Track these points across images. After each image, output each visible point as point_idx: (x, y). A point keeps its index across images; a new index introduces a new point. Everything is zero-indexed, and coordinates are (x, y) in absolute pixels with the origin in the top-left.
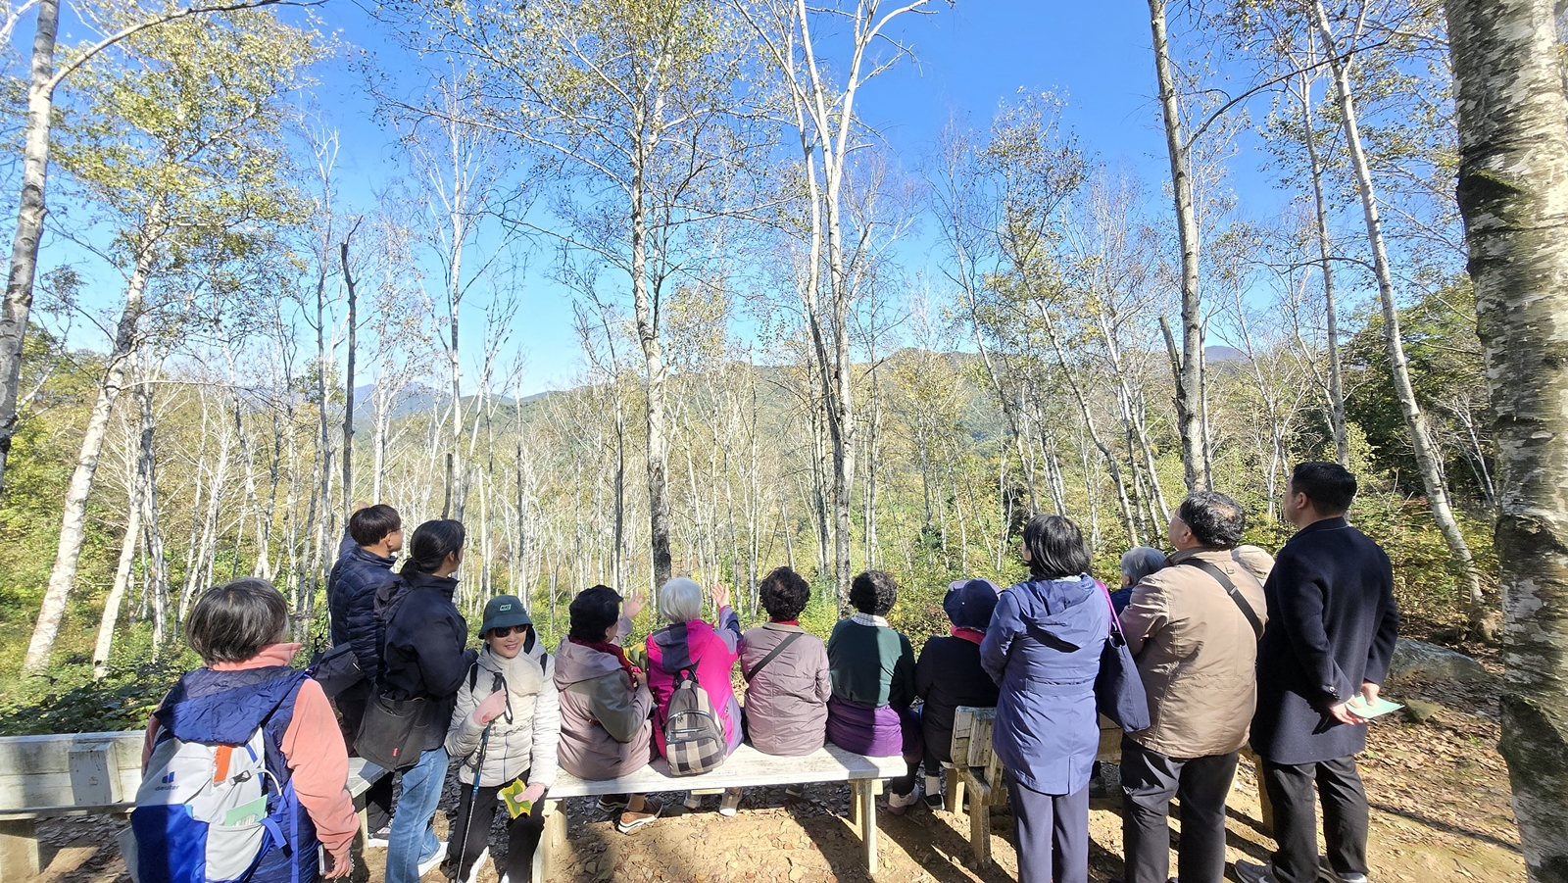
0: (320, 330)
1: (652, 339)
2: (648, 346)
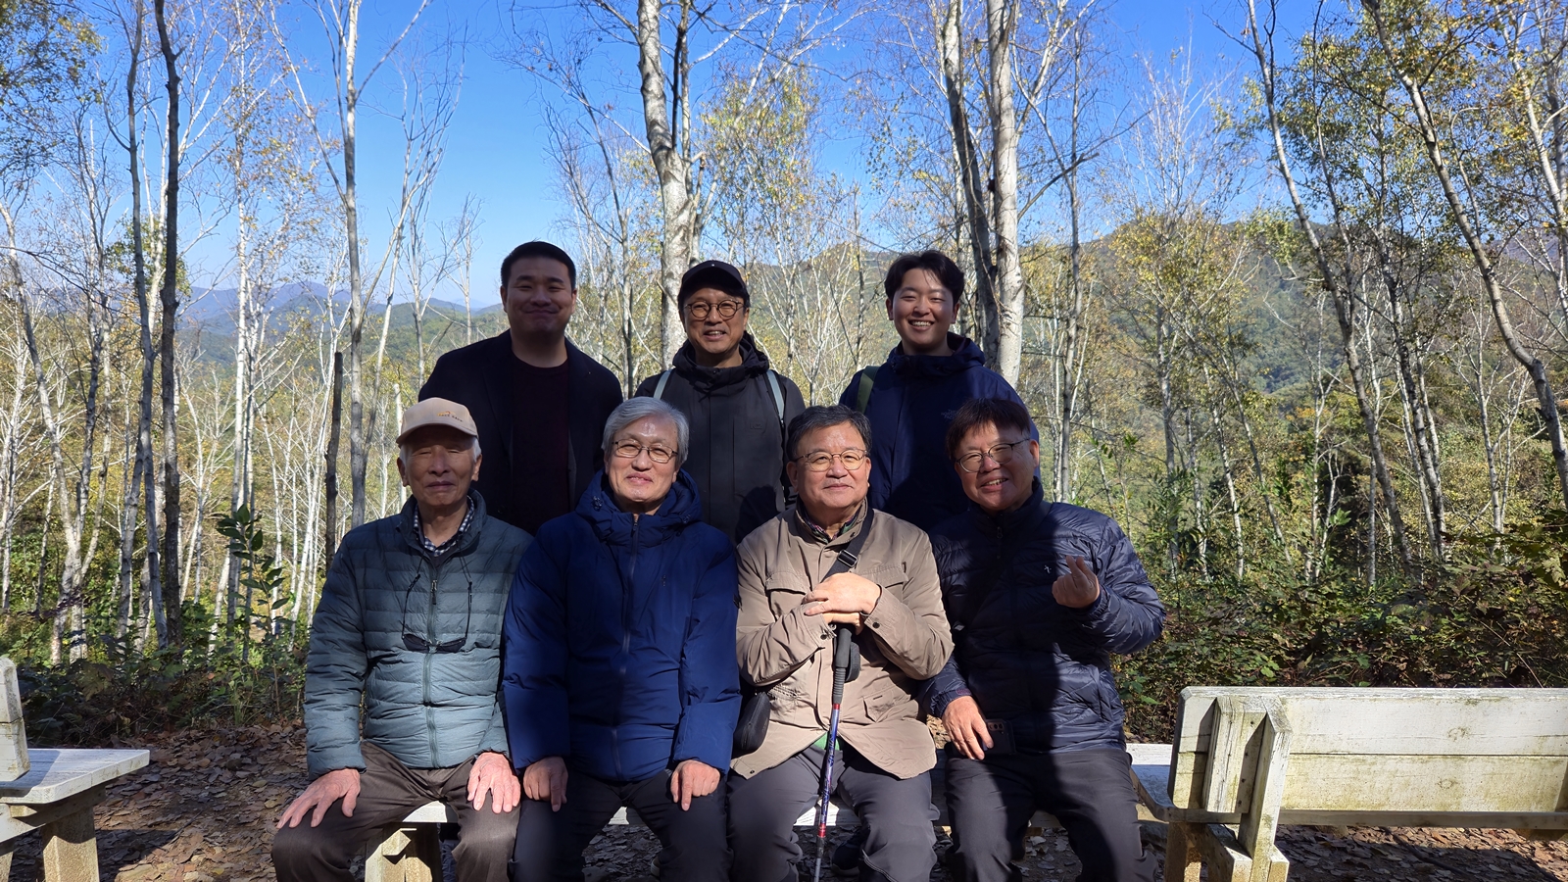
0: (133, 150)
1: (669, 149)
2: (664, 163)
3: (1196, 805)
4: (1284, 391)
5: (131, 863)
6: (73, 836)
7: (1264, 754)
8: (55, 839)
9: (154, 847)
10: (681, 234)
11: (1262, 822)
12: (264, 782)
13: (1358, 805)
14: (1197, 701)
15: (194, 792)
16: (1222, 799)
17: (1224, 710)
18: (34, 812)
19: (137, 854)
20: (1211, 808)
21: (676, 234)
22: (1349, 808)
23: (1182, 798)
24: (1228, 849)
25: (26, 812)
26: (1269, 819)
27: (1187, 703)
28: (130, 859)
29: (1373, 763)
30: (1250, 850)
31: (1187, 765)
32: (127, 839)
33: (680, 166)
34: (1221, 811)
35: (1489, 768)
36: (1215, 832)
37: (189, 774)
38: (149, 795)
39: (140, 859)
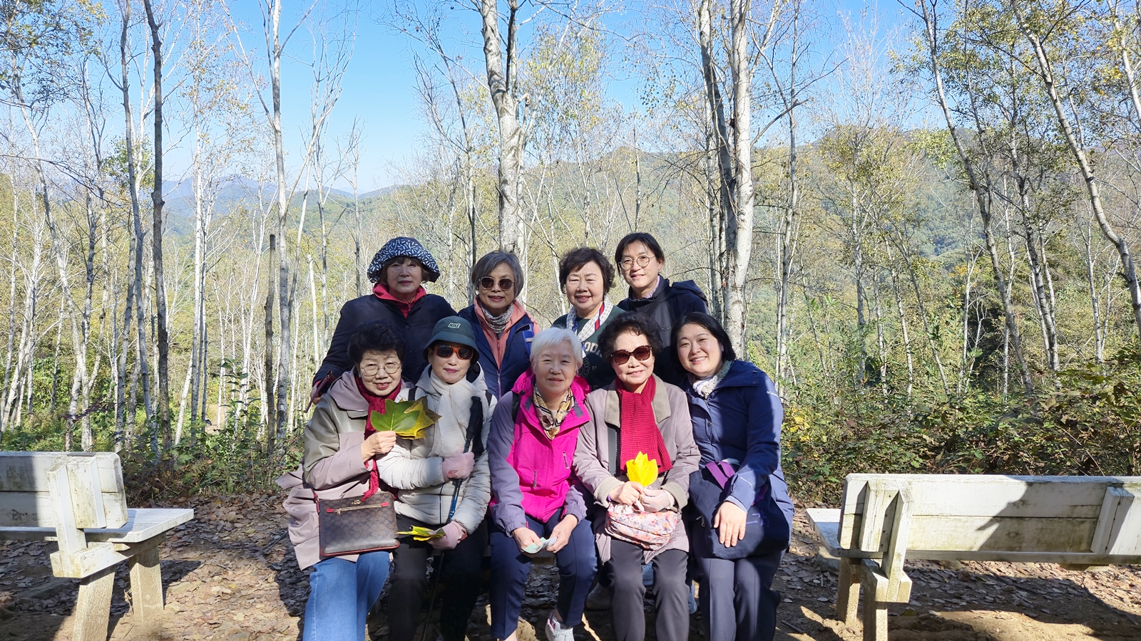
0: (125, 90)
1: (504, 92)
2: (500, 101)
3: (855, 547)
4: (948, 254)
5: (176, 580)
6: (147, 563)
7: (897, 516)
8: (137, 564)
9: (189, 571)
10: (513, 152)
11: (895, 557)
12: (253, 530)
13: (957, 547)
14: (855, 482)
15: (209, 536)
16: (870, 543)
17: (872, 488)
18: (128, 547)
19: (179, 575)
20: (864, 548)
21: (509, 153)
22: (951, 549)
23: (846, 543)
24: (875, 574)
25: (125, 547)
26: (899, 555)
27: (849, 484)
28: (174, 578)
29: (966, 522)
30: (887, 574)
31: (849, 522)
32: (170, 567)
33: (511, 104)
34: (870, 550)
35: (1040, 525)
36: (867, 564)
37: (203, 525)
38: (180, 538)
39: (181, 578)
